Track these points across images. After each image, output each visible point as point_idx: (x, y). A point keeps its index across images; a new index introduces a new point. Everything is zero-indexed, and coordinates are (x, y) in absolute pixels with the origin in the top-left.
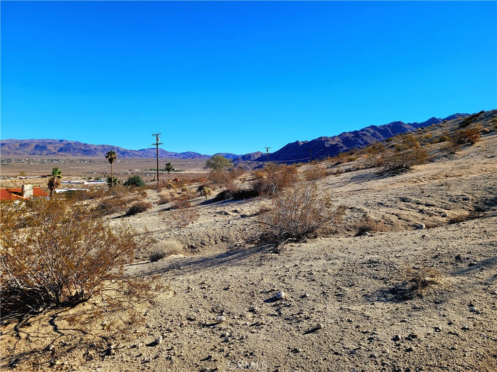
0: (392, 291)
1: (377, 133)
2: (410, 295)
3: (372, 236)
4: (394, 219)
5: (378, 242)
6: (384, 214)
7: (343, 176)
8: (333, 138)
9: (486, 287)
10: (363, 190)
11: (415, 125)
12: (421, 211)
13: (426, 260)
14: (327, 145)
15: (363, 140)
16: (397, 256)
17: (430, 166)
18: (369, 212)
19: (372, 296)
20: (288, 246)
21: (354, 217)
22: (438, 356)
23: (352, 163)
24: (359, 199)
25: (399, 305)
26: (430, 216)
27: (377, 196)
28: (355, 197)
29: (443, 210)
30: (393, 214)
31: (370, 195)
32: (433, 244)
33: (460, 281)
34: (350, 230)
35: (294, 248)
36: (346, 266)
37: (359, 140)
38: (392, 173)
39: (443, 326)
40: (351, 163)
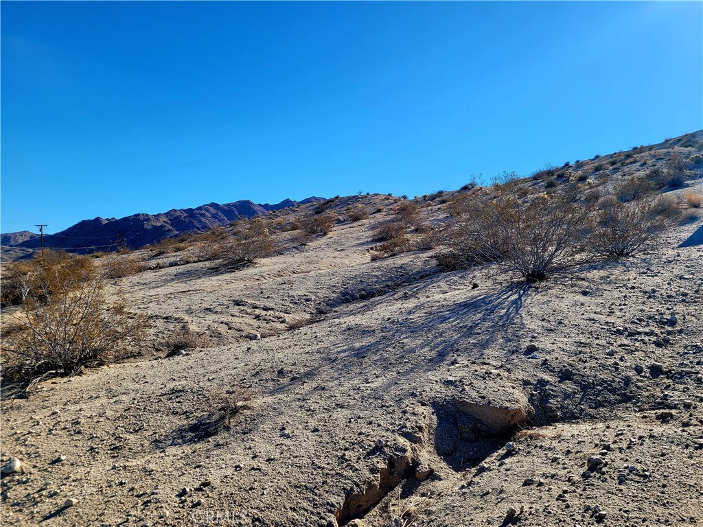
0: (193, 428)
1: (220, 214)
2: (215, 429)
3: (187, 355)
4: (223, 329)
5: (191, 363)
6: (210, 324)
7: (163, 271)
8: (157, 217)
9: (302, 404)
10: (189, 291)
11: (266, 207)
12: (257, 317)
13: (245, 379)
14: (147, 226)
15: (200, 222)
16: (210, 378)
17: (277, 260)
18: (190, 322)
19: (165, 440)
20: (47, 385)
21: (169, 331)
22: (231, 503)
23: (180, 254)
24: (179, 305)
25: (198, 446)
26: (267, 323)
27: (205, 299)
28: (176, 301)
29: (282, 315)
30: (222, 323)
31: (196, 298)
32: (256, 358)
33: (276, 401)
34: (160, 350)
35: (57, 387)
36: (136, 402)
37: (195, 222)
38: (231, 268)
39: (245, 462)
40: (178, 253)
